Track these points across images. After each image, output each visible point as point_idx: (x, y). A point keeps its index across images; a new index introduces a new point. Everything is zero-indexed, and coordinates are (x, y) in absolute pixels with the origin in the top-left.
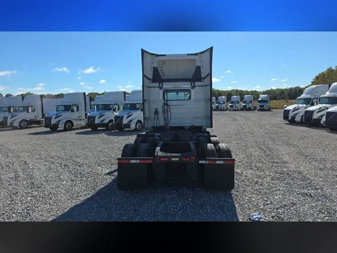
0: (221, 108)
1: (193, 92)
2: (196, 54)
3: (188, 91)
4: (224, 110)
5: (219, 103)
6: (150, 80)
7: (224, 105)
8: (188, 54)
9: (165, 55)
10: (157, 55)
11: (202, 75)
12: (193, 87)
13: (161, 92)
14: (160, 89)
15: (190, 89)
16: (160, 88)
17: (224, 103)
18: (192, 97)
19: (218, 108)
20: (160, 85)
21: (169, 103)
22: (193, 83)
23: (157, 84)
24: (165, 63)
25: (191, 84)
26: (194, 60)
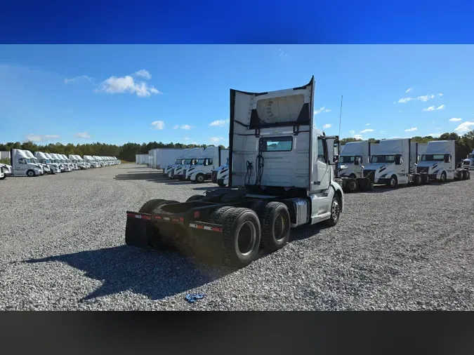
1: (296, 139)
2: (305, 88)
3: (289, 138)
6: (246, 126)
8: (294, 89)
9: (267, 93)
10: (257, 94)
12: (296, 133)
13: (257, 140)
14: (256, 137)
15: (292, 135)
16: (257, 135)
18: (295, 147)
20: (256, 132)
22: (296, 128)
23: (253, 131)
24: (272, 102)
25: (294, 130)
26: (302, 96)
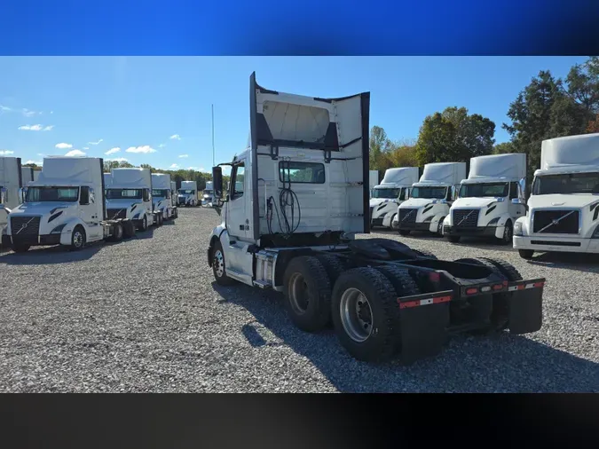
0: (188, 203)
1: (328, 168)
2: (329, 101)
3: (320, 165)
4: (193, 206)
5: (183, 192)
7: (193, 197)
8: (315, 99)
9: (278, 93)
11: (339, 140)
12: (328, 160)
13: (275, 164)
14: (273, 159)
15: (323, 163)
16: (274, 157)
17: (193, 192)
18: (328, 179)
19: (184, 202)
20: (272, 152)
21: (294, 187)
23: (266, 149)
25: (325, 156)
26: (326, 111)
